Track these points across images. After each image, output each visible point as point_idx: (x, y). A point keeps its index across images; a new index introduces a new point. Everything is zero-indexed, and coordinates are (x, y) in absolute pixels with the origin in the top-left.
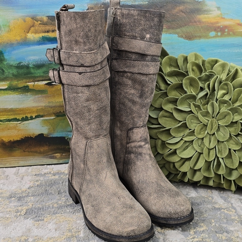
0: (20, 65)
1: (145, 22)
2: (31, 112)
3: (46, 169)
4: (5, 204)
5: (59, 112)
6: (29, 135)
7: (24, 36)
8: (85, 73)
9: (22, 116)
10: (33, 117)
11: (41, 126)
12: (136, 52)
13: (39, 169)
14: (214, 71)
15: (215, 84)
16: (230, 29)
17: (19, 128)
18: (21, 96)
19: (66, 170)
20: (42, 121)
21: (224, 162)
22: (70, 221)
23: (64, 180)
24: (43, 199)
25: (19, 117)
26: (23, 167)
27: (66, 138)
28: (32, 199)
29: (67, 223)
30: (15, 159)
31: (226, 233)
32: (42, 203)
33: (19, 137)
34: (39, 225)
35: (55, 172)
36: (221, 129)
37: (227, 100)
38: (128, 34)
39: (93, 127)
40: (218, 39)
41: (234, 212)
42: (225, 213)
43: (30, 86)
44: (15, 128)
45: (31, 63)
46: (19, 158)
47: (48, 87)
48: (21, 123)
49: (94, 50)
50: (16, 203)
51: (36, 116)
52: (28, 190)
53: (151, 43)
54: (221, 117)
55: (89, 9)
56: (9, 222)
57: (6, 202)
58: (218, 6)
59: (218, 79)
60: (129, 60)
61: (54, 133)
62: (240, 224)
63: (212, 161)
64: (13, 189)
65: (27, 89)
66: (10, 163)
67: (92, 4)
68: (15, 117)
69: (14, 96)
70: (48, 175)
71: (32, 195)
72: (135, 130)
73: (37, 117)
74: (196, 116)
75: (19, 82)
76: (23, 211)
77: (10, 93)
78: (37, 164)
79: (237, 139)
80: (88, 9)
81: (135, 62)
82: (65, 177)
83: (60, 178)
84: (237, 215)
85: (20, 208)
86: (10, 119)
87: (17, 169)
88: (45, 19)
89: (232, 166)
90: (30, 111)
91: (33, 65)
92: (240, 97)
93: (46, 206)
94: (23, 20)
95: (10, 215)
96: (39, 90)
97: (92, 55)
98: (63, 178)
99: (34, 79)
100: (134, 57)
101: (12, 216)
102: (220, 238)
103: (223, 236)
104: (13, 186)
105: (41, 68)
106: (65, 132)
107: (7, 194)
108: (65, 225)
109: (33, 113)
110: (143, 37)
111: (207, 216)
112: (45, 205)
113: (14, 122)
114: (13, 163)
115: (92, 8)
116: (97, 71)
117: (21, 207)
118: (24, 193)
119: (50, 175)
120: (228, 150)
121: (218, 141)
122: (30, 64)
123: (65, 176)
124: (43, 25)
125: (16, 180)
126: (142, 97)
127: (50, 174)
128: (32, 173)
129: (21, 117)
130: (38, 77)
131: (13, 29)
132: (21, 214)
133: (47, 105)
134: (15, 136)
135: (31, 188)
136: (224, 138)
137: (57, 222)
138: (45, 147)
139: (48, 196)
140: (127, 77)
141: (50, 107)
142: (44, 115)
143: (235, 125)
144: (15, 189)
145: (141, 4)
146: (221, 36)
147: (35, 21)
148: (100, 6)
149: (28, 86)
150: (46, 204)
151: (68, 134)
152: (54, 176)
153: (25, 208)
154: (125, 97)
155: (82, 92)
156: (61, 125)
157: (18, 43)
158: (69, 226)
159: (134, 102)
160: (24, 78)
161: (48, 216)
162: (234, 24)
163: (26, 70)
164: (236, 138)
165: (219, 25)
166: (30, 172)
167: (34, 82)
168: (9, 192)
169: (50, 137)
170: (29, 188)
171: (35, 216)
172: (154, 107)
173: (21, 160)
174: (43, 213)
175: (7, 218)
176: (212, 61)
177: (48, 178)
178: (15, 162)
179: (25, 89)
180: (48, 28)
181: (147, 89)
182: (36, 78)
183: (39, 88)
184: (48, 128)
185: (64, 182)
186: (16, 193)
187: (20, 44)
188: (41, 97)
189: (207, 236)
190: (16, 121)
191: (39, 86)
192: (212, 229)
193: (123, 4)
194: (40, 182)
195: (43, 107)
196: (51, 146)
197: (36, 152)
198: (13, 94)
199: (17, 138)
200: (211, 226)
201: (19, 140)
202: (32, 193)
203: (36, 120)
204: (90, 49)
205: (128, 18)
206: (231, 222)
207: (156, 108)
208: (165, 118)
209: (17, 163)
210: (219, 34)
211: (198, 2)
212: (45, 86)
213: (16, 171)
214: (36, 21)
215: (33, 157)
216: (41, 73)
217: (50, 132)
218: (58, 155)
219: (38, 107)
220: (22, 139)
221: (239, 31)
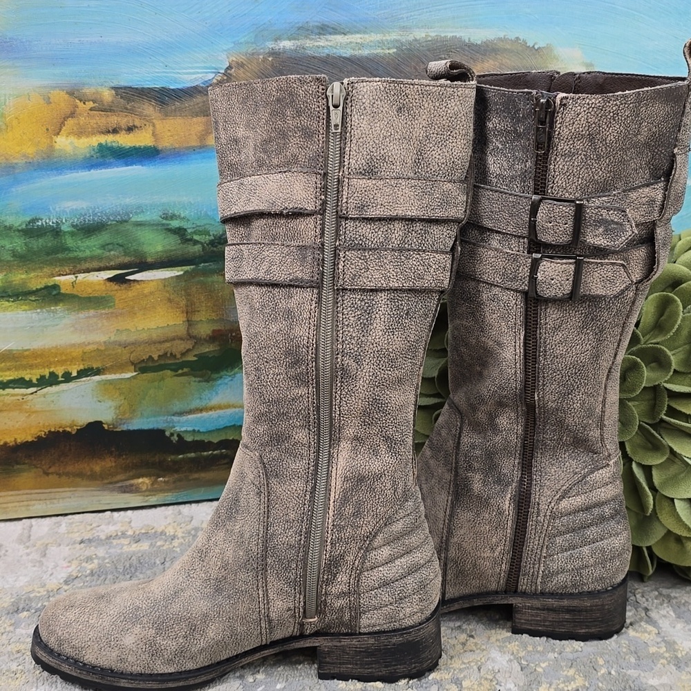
0: (33, 226)
2: (65, 361)
3: (111, 524)
4: (3, 631)
5: (147, 359)
6: (60, 428)
7: (45, 143)
9: (40, 371)
13: (91, 525)
19: (170, 524)
20: (96, 384)
23: (167, 554)
25: (30, 374)
26: (43, 519)
27: (167, 434)
30: (19, 497)
35: (137, 532)
41: (653, 632)
42: (629, 637)
43: (65, 284)
44: (18, 406)
45: (66, 221)
46: (31, 494)
47: (116, 287)
51: (81, 370)
52: (66, 587)
55: (232, 68)
56: (21, 684)
57: (6, 625)
58: (588, 61)
62: (674, 668)
64: (22, 584)
66: (4, 508)
67: (240, 53)
70: (119, 541)
73: (82, 374)
77: (3, 306)
80: (229, 66)
82: (170, 546)
83: (155, 549)
84: (662, 643)
86: (5, 381)
87: (24, 524)
88: (107, 95)
94: (44, 99)
95: (20, 665)
98: (164, 548)
99: (75, 267)
101: (28, 666)
104: (20, 578)
106: (164, 416)
107: (5, 602)
109: (71, 361)
111: (581, 647)
115: (241, 65)
118: (53, 596)
119: (125, 541)
122: (63, 223)
123: (167, 543)
124: (100, 112)
125: (25, 557)
127: (123, 538)
128: (70, 535)
129: (36, 375)
131: (15, 123)
134: (18, 429)
135: (74, 579)
136: (622, 432)
138: (107, 460)
142: (103, 369)
144: (27, 587)
145: (377, 55)
147: (77, 101)
148: (264, 60)
149: (58, 286)
151: (172, 421)
152: (136, 545)
156: (152, 396)
157: (30, 163)
160: (46, 264)
163: (52, 239)
164: (653, 432)
166: (64, 534)
168: (9, 594)
170: (66, 582)
175: (13, 672)
177: (119, 551)
178: (19, 506)
180: (114, 120)
183: (90, 290)
184: (115, 405)
185: (167, 560)
186: (29, 597)
188: (94, 316)
190: (24, 386)
191: (90, 284)
192: (600, 685)
193: (328, 55)
194: (99, 564)
196: (124, 457)
198: (13, 310)
199: (21, 438)
200: (597, 677)
206: (650, 661)
211: (534, 51)
212: (106, 286)
213: (23, 532)
214: (81, 101)
216: (94, 249)
217: (120, 417)
218: (144, 482)
219: (86, 345)
220: (38, 440)
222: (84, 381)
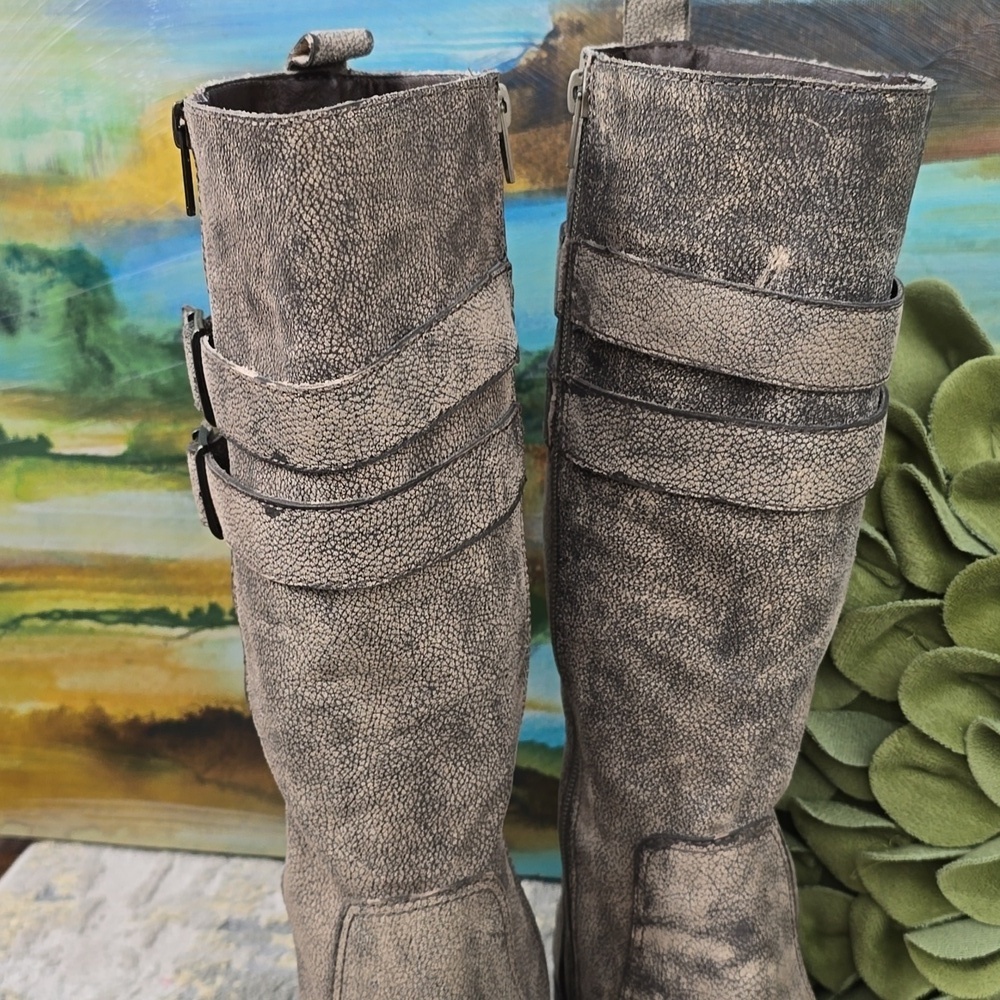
1: (762, 163)
6: (225, 703)
8: (294, 508)
9: (194, 598)
12: (693, 361)
26: (195, 858)
38: (646, 239)
39: (373, 831)
44: (158, 657)
48: (188, 635)
49: (339, 374)
53: (801, 309)
60: (653, 409)
68: (161, 606)
72: (681, 857)
77: (138, 480)
80: (554, 31)
81: (689, 426)
87: (161, 862)
97: (324, 403)
100: (679, 391)
110: (746, 267)
116: (371, 502)
126: (737, 652)
128: (215, 905)
131: (158, 146)
134: (159, 697)
140: (639, 515)
154: (628, 638)
155: (294, 622)
159: (682, 679)
172: (857, 687)
181: (771, 602)
190: (167, 623)
197: (257, 790)
198: (151, 488)
199: (163, 712)
204: (311, 361)
205: (646, 130)
207: (864, 695)
208: (916, 778)
209: (163, 833)
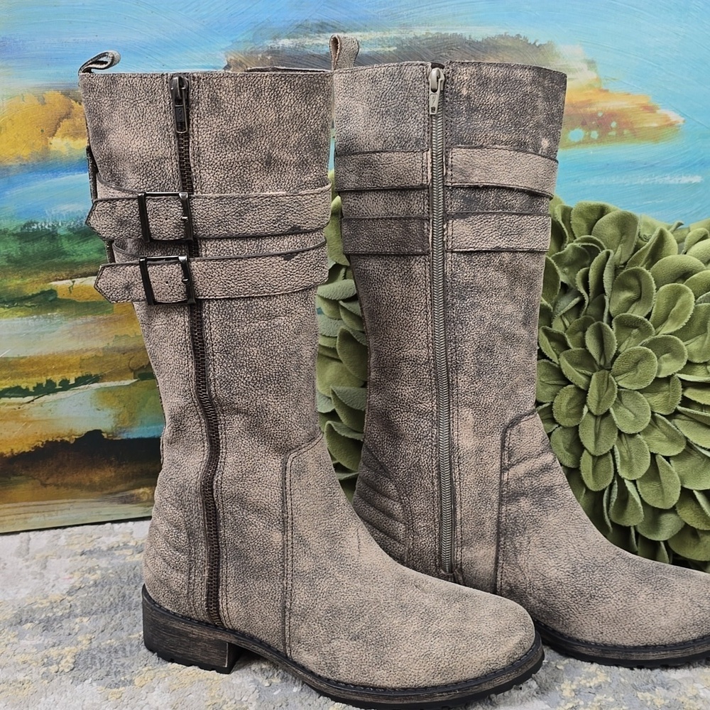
0: (28, 230)
2: (63, 368)
3: (112, 536)
4: (7, 642)
5: (147, 366)
6: (58, 437)
7: (40, 145)
9: (37, 379)
10: (69, 381)
11: (94, 407)
13: (91, 537)
14: (595, 238)
15: (603, 273)
16: (623, 120)
17: (29, 416)
18: (35, 320)
20: (94, 392)
21: (639, 493)
22: (211, 680)
24: (118, 621)
25: (27, 382)
26: (41, 532)
28: (87, 625)
29: (205, 686)
30: (17, 509)
31: (662, 688)
32: (118, 633)
33: (29, 442)
34: (122, 698)
35: (140, 543)
36: (626, 398)
37: (640, 317)
40: (591, 150)
43: (61, 289)
44: (15, 416)
45: (62, 224)
48: (33, 401)
50: (40, 638)
51: (79, 378)
52: (69, 598)
54: (627, 366)
55: (230, 67)
56: (30, 693)
57: (9, 637)
58: (590, 58)
59: (610, 259)
61: (131, 427)
63: (604, 490)
64: (23, 596)
65: (51, 301)
67: (239, 52)
68: (16, 385)
69: (14, 322)
70: (121, 552)
71: (82, 611)
73: (80, 381)
74: (555, 365)
75: (28, 280)
76: (64, 660)
78: (83, 520)
79: (673, 427)
80: (228, 65)
85: (54, 652)
87: (22, 537)
89: (660, 501)
90: (61, 365)
91: (70, 229)
92: (673, 307)
93: (133, 642)
94: (38, 100)
95: (26, 675)
96: (87, 303)
99: (71, 271)
101: (35, 676)
102: (649, 703)
103: (654, 697)
104: (22, 590)
105: (92, 238)
107: (7, 614)
108: (198, 693)
109: (69, 369)
112: (129, 639)
113: (12, 399)
114: (9, 520)
115: (239, 64)
117: (56, 648)
118: (57, 607)
119: (128, 552)
120: (649, 457)
121: (620, 433)
122: (60, 227)
125: (24, 570)
127: (126, 549)
128: (70, 547)
129: (33, 383)
130: (82, 264)
131: (9, 124)
132: (60, 670)
133: (111, 345)
135: (77, 590)
136: (635, 424)
137: (175, 687)
138: (106, 470)
139: (132, 612)
141: (119, 351)
142: (102, 376)
143: (666, 387)
144: (29, 598)
145: (377, 53)
146: (600, 140)
147: (73, 102)
148: (263, 59)
149: (55, 291)
150: (130, 635)
152: (139, 555)
153: (69, 651)
156: (153, 403)
157: (25, 165)
158: (212, 695)
160: (42, 270)
161: (143, 670)
162: (635, 106)
163: (48, 243)
164: (669, 423)
165: (594, 109)
166: (64, 546)
167: (71, 279)
168: (10, 606)
169: (122, 440)
170: (69, 593)
171: (102, 672)
173: (34, 512)
174: (127, 662)
175: (20, 682)
176: (591, 209)
177: (122, 562)
179: (46, 299)
182: (76, 268)
183: (87, 295)
184: (114, 413)
186: (32, 609)
187: (28, 168)
188: (92, 322)
189: (611, 699)
190: (20, 395)
191: (86, 289)
192: (623, 680)
194: (102, 575)
195: (99, 351)
196: (124, 466)
197: (79, 486)
198: (8, 317)
199: (18, 448)
200: (618, 673)
201: (28, 452)
202: (81, 605)
203: (78, 391)
209: (21, 522)
210: (595, 134)
211: (535, 48)
213: (21, 545)
214: (76, 102)
215: (70, 500)
216: (91, 253)
217: (120, 425)
219: (84, 352)
220: (36, 450)
221: (646, 125)
222: (82, 389)
